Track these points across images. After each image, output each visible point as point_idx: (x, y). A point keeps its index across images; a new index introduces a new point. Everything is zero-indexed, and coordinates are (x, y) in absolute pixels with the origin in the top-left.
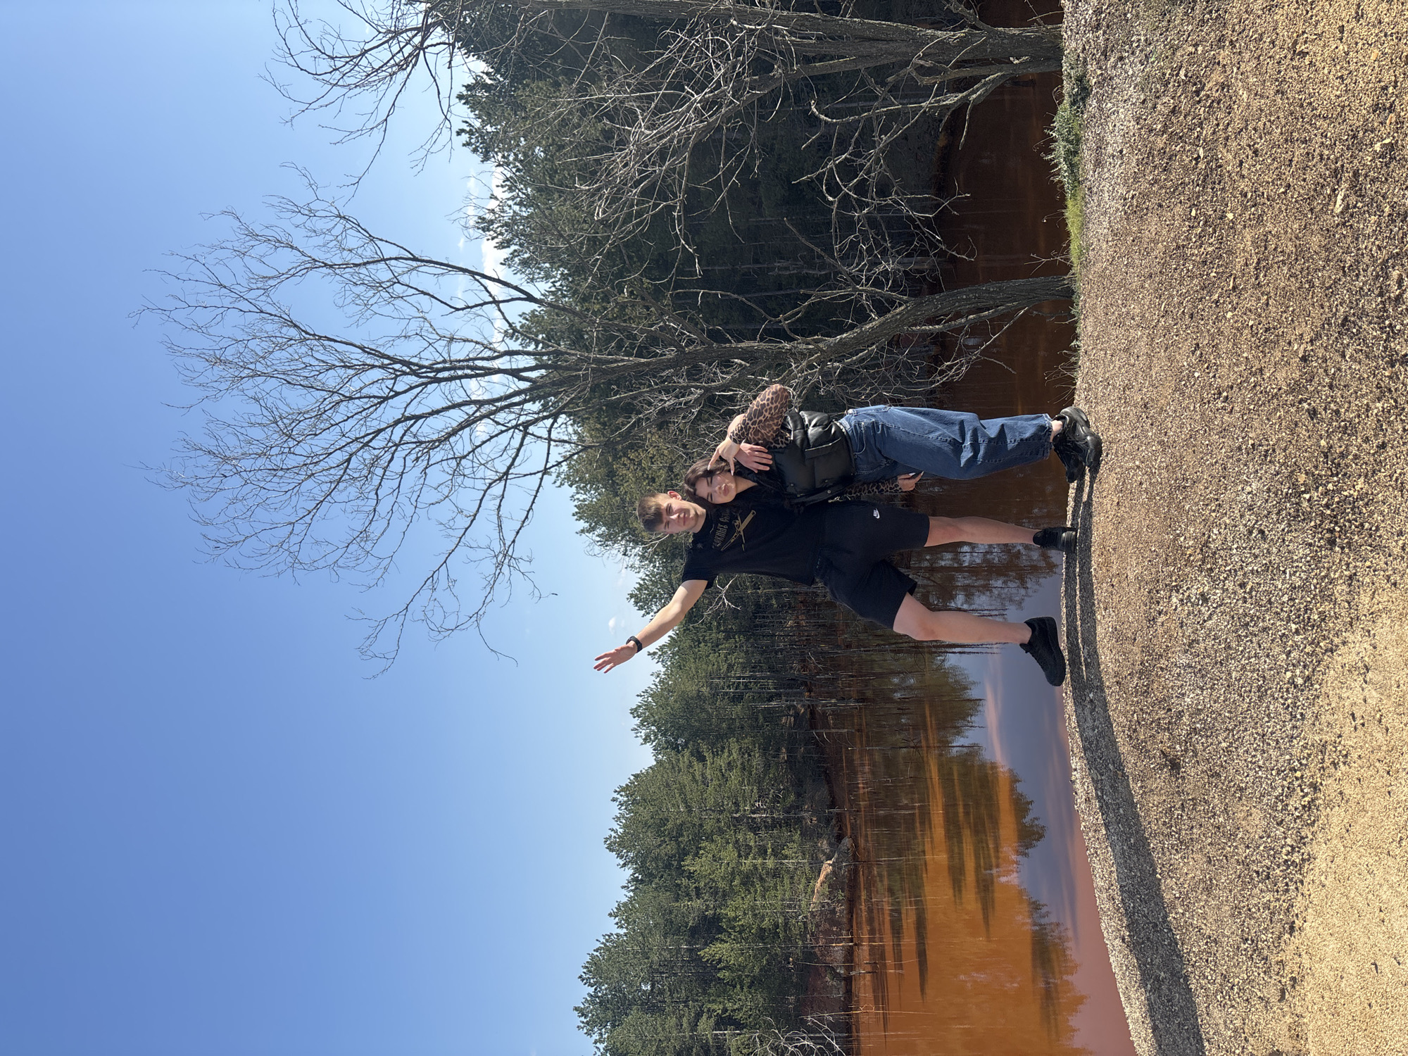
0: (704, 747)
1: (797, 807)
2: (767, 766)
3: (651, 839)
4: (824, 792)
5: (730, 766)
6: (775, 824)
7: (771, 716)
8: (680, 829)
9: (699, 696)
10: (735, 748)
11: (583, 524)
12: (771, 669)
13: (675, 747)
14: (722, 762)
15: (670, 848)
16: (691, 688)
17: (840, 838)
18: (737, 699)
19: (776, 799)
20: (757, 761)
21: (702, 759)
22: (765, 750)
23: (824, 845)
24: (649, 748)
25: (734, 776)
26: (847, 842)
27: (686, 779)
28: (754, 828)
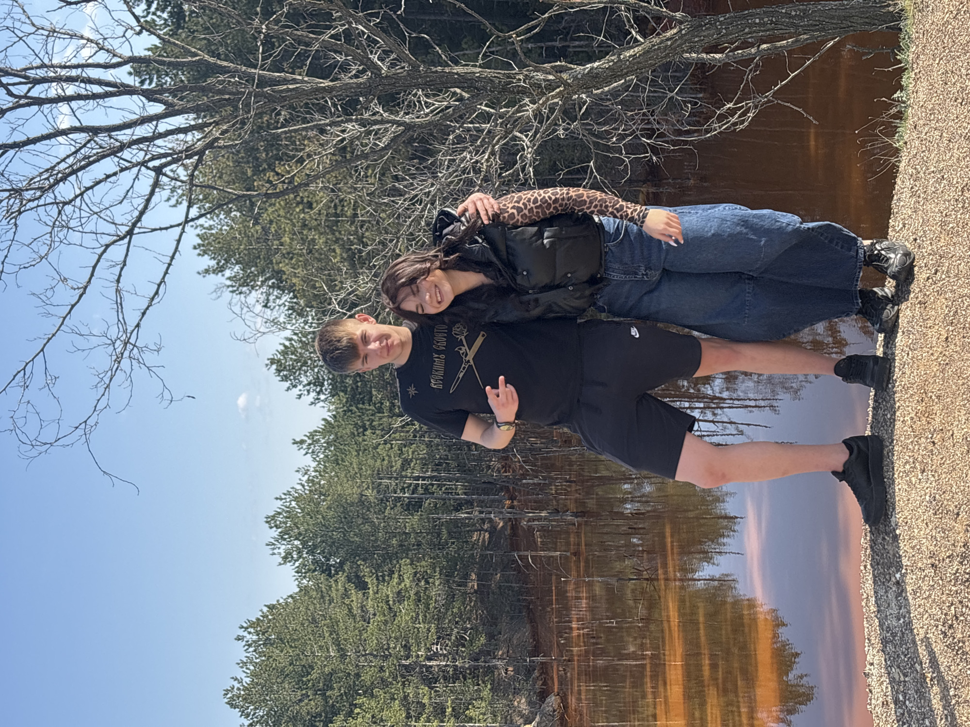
0: (365, 570)
1: (488, 653)
2: (451, 597)
3: (287, 692)
4: (526, 632)
5: (400, 596)
6: (458, 675)
7: (458, 530)
8: (329, 680)
9: (362, 501)
10: (408, 572)
11: (208, 262)
12: (461, 468)
13: (327, 570)
14: (388, 591)
15: (314, 705)
16: (351, 491)
17: (543, 695)
18: (413, 506)
19: (460, 642)
20: (437, 590)
21: (362, 586)
22: (448, 576)
23: (522, 703)
24: (289, 569)
25: (405, 609)
26: (553, 700)
27: (339, 613)
28: (430, 680)
